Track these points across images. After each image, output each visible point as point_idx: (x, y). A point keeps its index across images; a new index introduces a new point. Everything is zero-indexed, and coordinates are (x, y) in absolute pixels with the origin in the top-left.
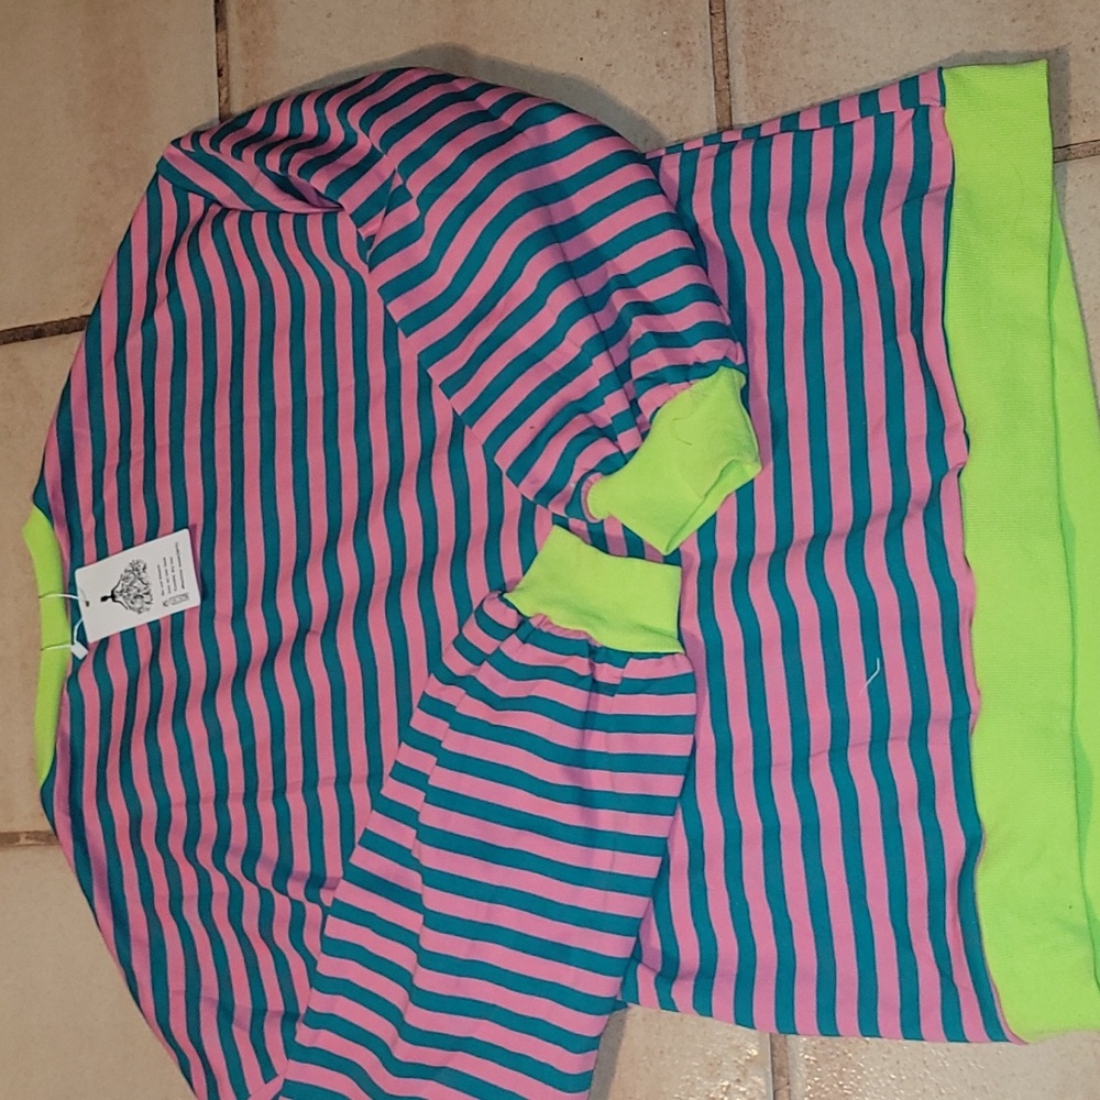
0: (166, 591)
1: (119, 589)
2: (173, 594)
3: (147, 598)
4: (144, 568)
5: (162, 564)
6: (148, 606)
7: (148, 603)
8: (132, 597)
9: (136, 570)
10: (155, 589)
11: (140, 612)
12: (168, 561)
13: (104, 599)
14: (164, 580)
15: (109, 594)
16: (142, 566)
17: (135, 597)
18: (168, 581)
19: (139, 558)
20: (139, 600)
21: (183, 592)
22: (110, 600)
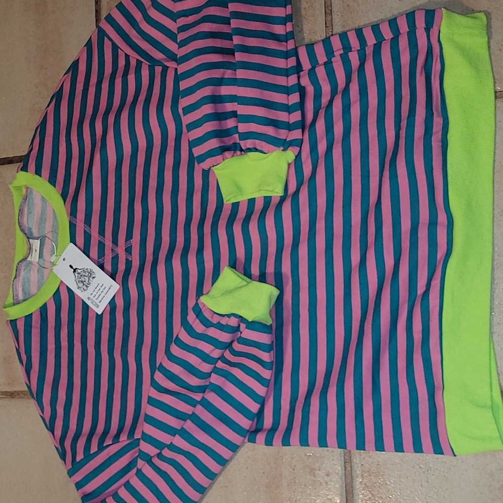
0: (93, 295)
1: (79, 271)
2: (94, 299)
3: (85, 288)
4: (94, 277)
5: (100, 285)
6: (83, 290)
7: (84, 289)
8: (80, 280)
9: (91, 273)
10: (91, 289)
11: (78, 288)
12: (103, 287)
13: (71, 267)
14: (96, 290)
15: (74, 268)
16: (94, 276)
17: (82, 282)
18: (97, 293)
19: (95, 272)
20: (82, 284)
21: (98, 303)
22: (73, 270)
